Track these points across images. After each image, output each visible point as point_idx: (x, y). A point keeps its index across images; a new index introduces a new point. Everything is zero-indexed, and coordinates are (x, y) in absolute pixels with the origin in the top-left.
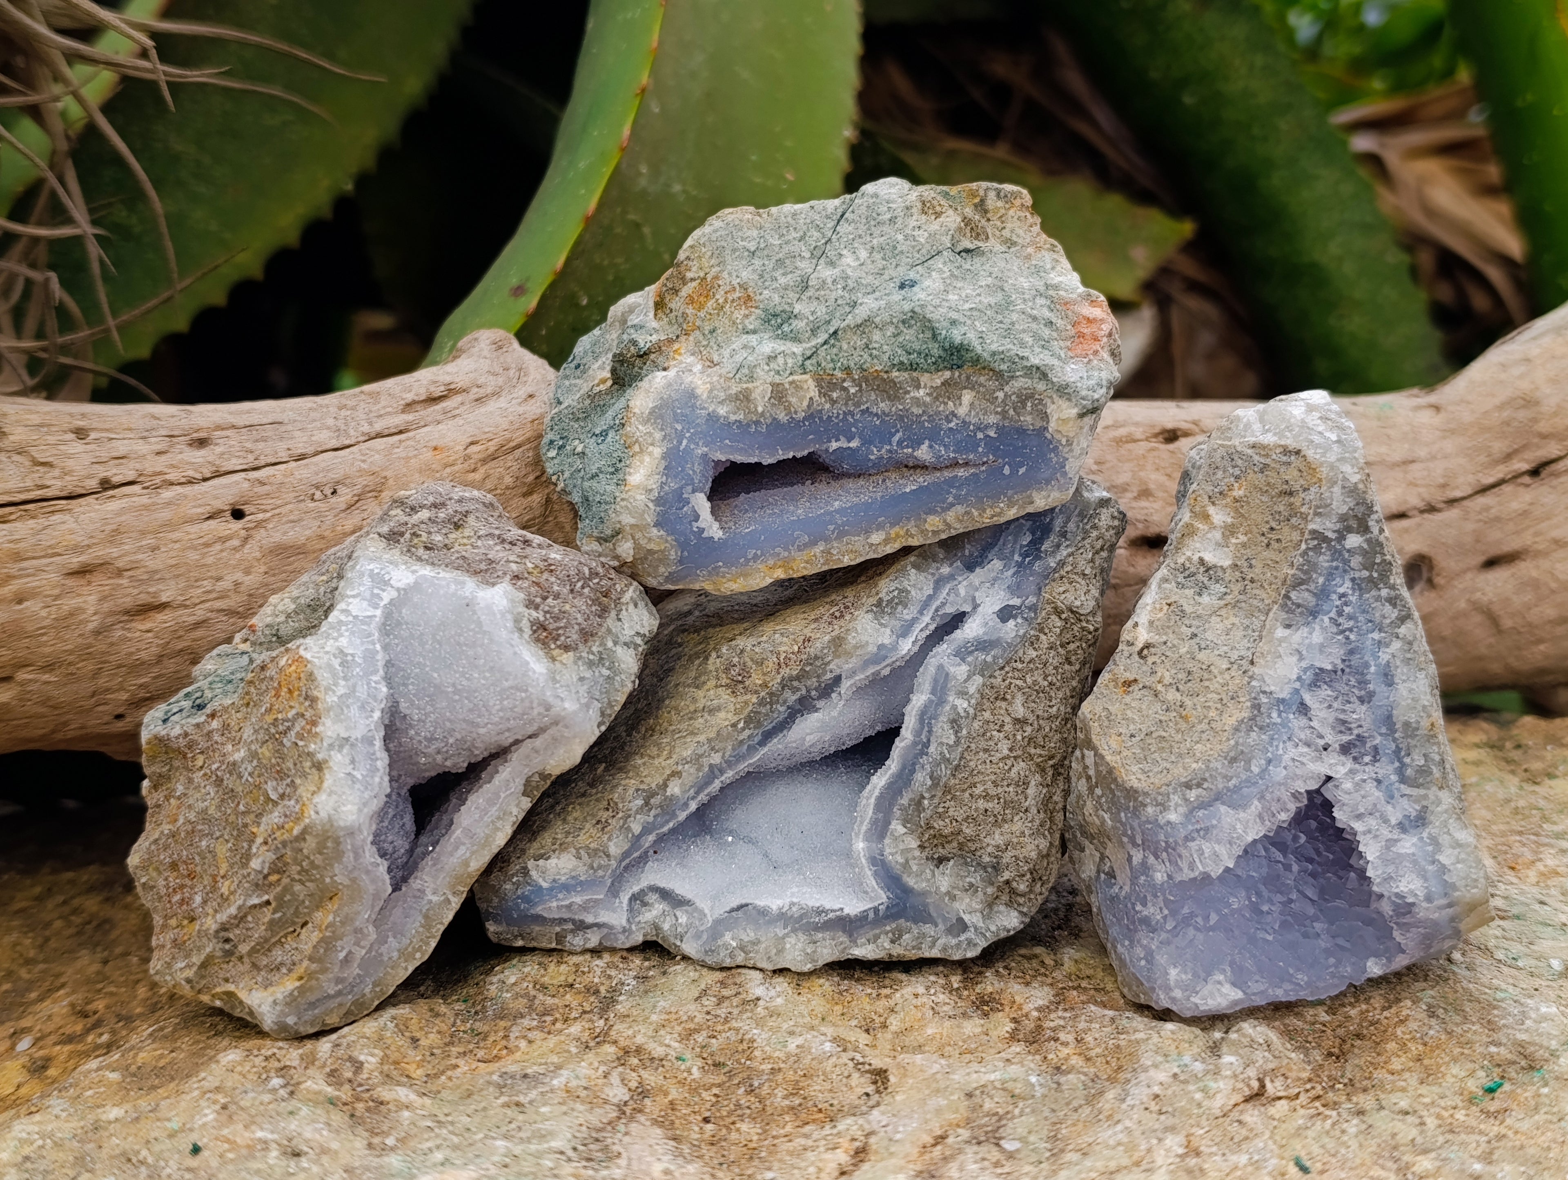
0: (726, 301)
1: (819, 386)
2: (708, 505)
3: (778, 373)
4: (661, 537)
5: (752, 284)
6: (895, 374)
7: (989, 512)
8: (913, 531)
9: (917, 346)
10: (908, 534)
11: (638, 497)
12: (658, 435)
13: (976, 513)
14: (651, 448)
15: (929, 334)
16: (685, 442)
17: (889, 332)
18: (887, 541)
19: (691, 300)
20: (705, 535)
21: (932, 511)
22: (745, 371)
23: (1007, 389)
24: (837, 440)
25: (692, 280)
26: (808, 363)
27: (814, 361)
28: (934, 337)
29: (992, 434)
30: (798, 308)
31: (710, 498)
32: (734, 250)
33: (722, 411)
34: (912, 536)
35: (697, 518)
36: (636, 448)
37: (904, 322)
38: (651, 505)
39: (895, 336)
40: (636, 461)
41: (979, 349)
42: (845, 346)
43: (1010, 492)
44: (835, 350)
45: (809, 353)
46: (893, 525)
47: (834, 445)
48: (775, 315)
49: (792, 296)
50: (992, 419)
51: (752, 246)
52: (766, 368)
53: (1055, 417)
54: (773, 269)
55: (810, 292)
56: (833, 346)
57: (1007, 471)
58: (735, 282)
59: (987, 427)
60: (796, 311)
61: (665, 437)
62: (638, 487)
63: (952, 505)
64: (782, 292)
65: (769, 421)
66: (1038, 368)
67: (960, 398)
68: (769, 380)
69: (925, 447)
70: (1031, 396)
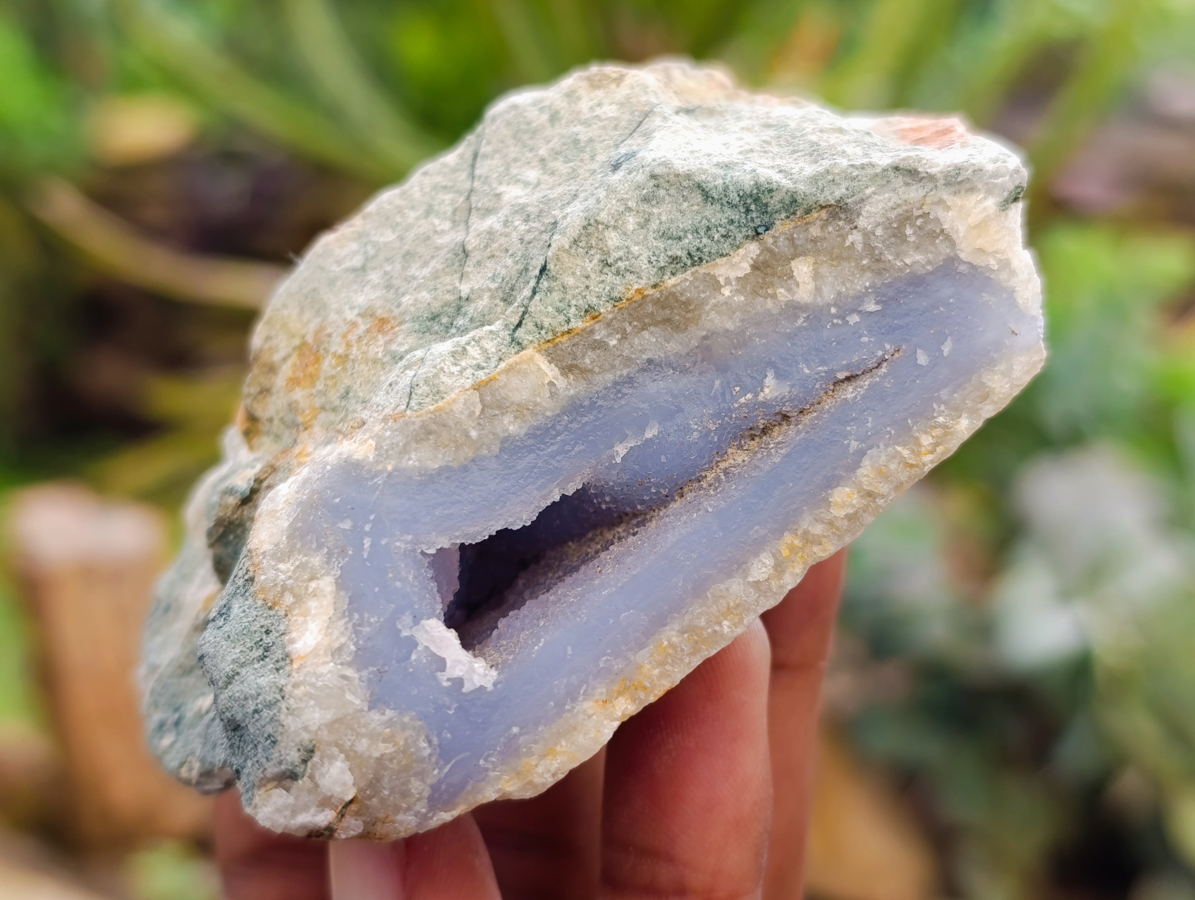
0: (349, 345)
1: (553, 357)
2: (452, 635)
3: (479, 367)
4: (390, 723)
5: (378, 304)
6: (670, 282)
7: (926, 441)
8: (818, 529)
9: (686, 223)
10: (808, 539)
11: (324, 669)
12: (316, 560)
13: (906, 453)
14: (313, 585)
15: (698, 198)
16: (367, 543)
17: (631, 222)
18: (780, 567)
19: (294, 382)
20: (467, 687)
21: (832, 482)
22: (424, 389)
23: (862, 222)
24: (623, 438)
25: (285, 359)
26: (520, 333)
27: (528, 324)
28: (707, 196)
29: (872, 307)
30: (465, 289)
31: (450, 622)
32: (332, 282)
33: (412, 461)
34: (817, 541)
35: (441, 664)
36: (289, 599)
37: (646, 199)
38: (350, 672)
39: (644, 225)
40: (296, 617)
41: (786, 183)
42: (570, 281)
43: (944, 394)
44: (556, 296)
45: (515, 320)
46: (779, 533)
47: (621, 450)
48: (434, 317)
49: (450, 280)
50: (864, 282)
51: (357, 261)
52: (455, 369)
53: (962, 229)
54: (404, 268)
55: (475, 256)
56: (550, 290)
57: (922, 359)
58: (351, 315)
59: (860, 298)
60: (464, 295)
61: (329, 555)
62: (314, 653)
63: (861, 454)
64: (431, 284)
65: (496, 449)
66: (897, 169)
67: (791, 277)
68: (469, 383)
69: (770, 380)
70: (906, 219)
